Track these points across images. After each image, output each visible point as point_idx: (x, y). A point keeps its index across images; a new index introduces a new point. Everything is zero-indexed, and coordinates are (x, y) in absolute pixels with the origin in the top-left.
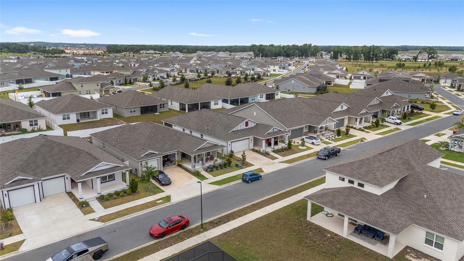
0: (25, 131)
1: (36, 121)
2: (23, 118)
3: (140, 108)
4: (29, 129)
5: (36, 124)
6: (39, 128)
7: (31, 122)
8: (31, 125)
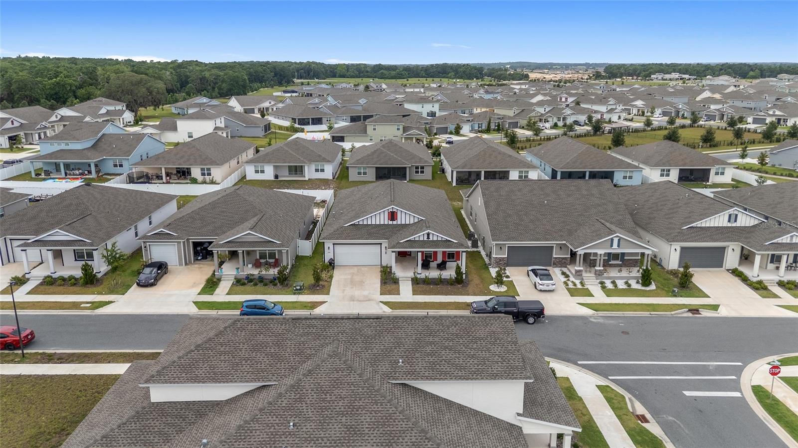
0: (194, 181)
1: (209, 169)
2: (196, 163)
3: (374, 170)
4: (200, 178)
5: (209, 174)
6: (211, 179)
7: (202, 169)
8: (203, 174)
